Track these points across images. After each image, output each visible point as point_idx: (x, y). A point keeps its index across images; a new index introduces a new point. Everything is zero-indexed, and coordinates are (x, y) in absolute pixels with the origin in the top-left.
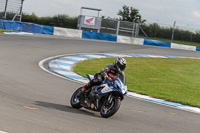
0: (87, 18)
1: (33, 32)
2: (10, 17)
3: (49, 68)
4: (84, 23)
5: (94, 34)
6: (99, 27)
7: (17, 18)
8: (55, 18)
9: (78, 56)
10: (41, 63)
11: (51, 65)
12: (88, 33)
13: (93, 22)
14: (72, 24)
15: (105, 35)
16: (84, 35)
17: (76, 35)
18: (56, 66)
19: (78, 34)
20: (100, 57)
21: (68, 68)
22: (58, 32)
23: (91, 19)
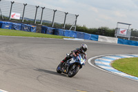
0: (121, 30)
1: (84, 39)
2: (68, 27)
3: (95, 64)
4: (119, 33)
5: (126, 41)
6: (129, 36)
7: (73, 29)
8: (99, 29)
9: (115, 56)
10: (89, 60)
11: (96, 62)
12: (122, 40)
13: (125, 33)
14: (111, 33)
15: (133, 41)
16: (119, 42)
17: (114, 42)
18: (100, 63)
19: (115, 40)
20: (130, 57)
21: (108, 64)
22: (101, 39)
23: (124, 31)
